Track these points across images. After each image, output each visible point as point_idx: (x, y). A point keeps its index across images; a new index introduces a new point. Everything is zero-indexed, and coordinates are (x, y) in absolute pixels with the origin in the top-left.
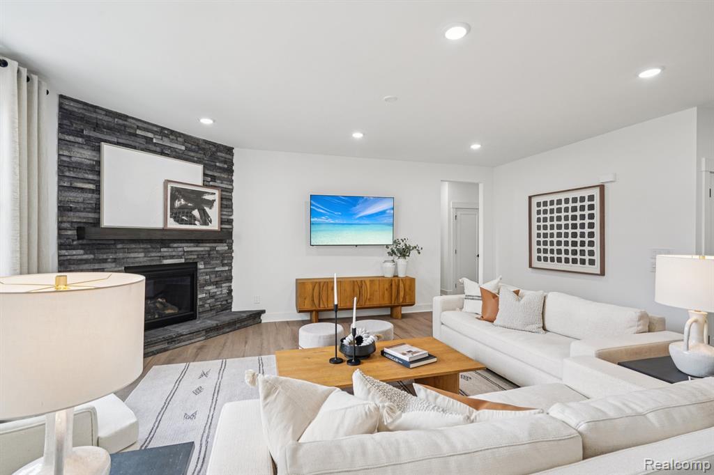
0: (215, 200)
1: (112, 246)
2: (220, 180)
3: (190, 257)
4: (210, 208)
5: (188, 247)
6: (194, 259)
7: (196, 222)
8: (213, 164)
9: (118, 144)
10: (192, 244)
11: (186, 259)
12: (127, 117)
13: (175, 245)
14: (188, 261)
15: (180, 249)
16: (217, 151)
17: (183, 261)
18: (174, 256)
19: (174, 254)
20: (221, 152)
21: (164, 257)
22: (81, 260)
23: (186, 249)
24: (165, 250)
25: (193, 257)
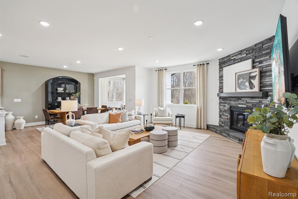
0: (257, 75)
1: (227, 99)
2: (264, 61)
3: (249, 105)
4: (254, 80)
5: (249, 100)
6: (250, 106)
7: (247, 88)
8: (261, 54)
9: (228, 65)
10: (250, 99)
11: (247, 106)
12: (230, 55)
13: (243, 99)
14: (248, 107)
15: (245, 101)
16: (263, 45)
17: (245, 106)
18: (243, 104)
19: (242, 103)
20: (266, 44)
21: (240, 104)
22: (222, 102)
23: (248, 101)
24: (240, 101)
25: (250, 105)
